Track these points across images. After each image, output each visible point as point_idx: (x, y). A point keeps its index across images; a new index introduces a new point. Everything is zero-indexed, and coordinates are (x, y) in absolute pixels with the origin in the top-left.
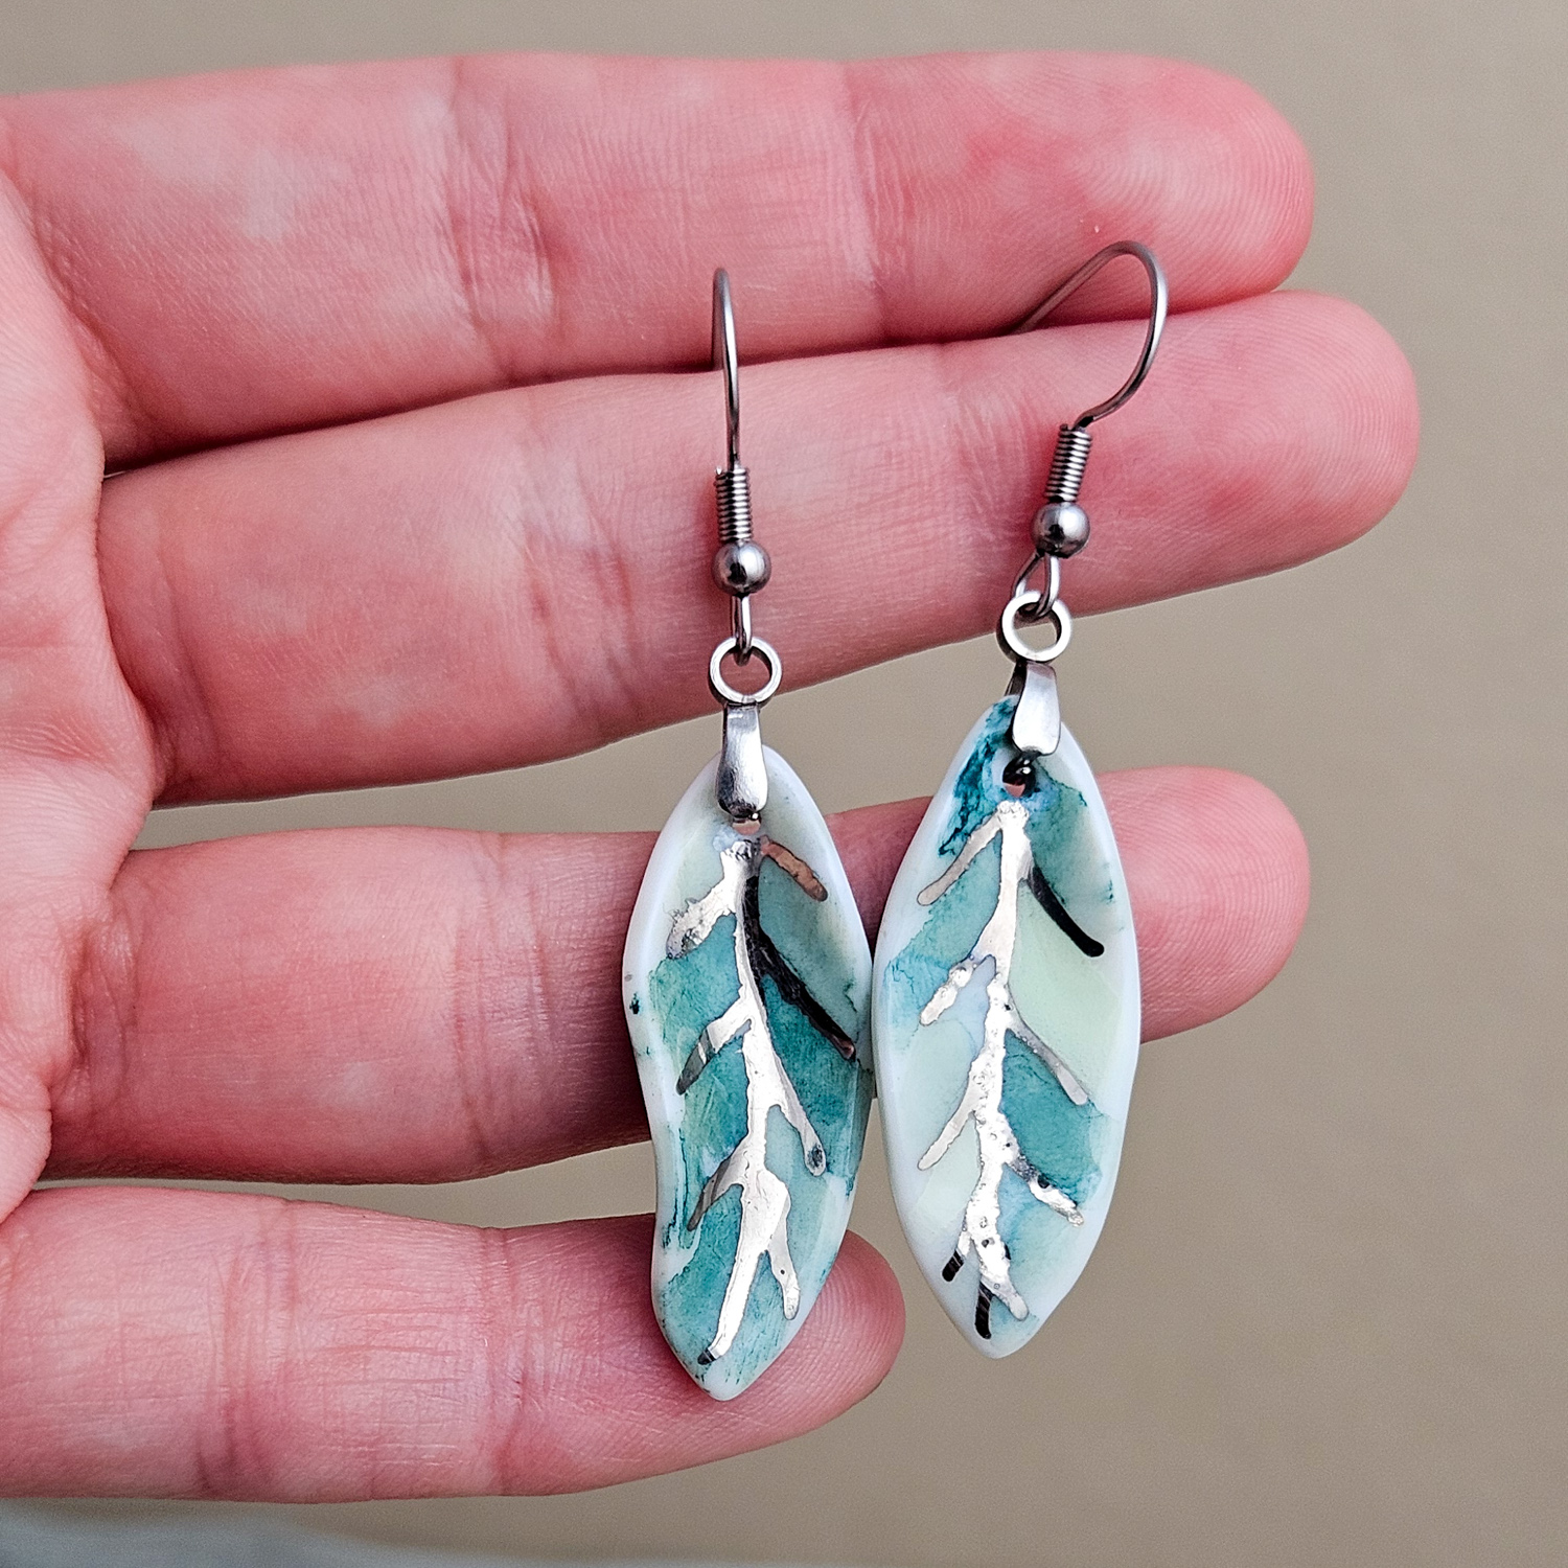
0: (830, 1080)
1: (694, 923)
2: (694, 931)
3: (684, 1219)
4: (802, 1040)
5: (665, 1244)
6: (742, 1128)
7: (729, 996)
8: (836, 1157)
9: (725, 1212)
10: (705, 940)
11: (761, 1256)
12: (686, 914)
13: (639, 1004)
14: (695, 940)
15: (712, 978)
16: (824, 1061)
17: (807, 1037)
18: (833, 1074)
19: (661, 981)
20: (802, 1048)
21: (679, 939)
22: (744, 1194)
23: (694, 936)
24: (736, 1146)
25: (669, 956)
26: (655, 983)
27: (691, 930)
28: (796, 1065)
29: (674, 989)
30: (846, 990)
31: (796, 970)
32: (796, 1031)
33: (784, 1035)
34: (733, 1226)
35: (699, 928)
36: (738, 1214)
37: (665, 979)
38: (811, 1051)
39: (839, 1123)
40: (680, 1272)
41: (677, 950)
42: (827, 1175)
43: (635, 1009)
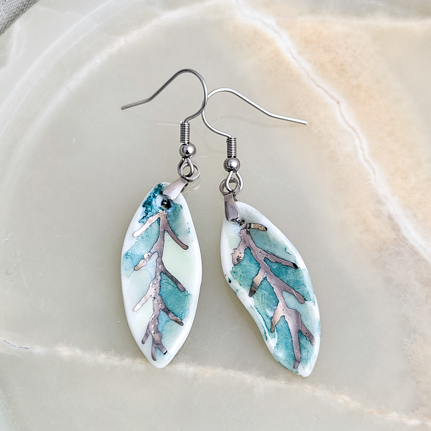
0: (295, 277)
1: (238, 254)
2: (239, 256)
3: (268, 330)
4: (282, 270)
5: (267, 339)
6: (277, 301)
7: (257, 268)
8: (306, 296)
9: (282, 324)
10: (244, 257)
11: (298, 332)
12: (235, 253)
13: (230, 280)
14: (241, 258)
15: (250, 266)
16: (291, 273)
17: (283, 269)
18: (295, 275)
20: (283, 272)
21: (236, 260)
22: (285, 318)
23: (240, 257)
24: (277, 306)
25: (235, 265)
26: (233, 273)
27: (238, 256)
28: (284, 277)
29: (240, 273)
30: (285, 250)
31: (271, 253)
32: (280, 269)
33: (277, 271)
34: (287, 327)
36: (286, 324)
37: (236, 271)
38: (286, 272)
39: (303, 286)
40: (276, 345)
41: (236, 262)
42: (306, 302)
43: (230, 281)
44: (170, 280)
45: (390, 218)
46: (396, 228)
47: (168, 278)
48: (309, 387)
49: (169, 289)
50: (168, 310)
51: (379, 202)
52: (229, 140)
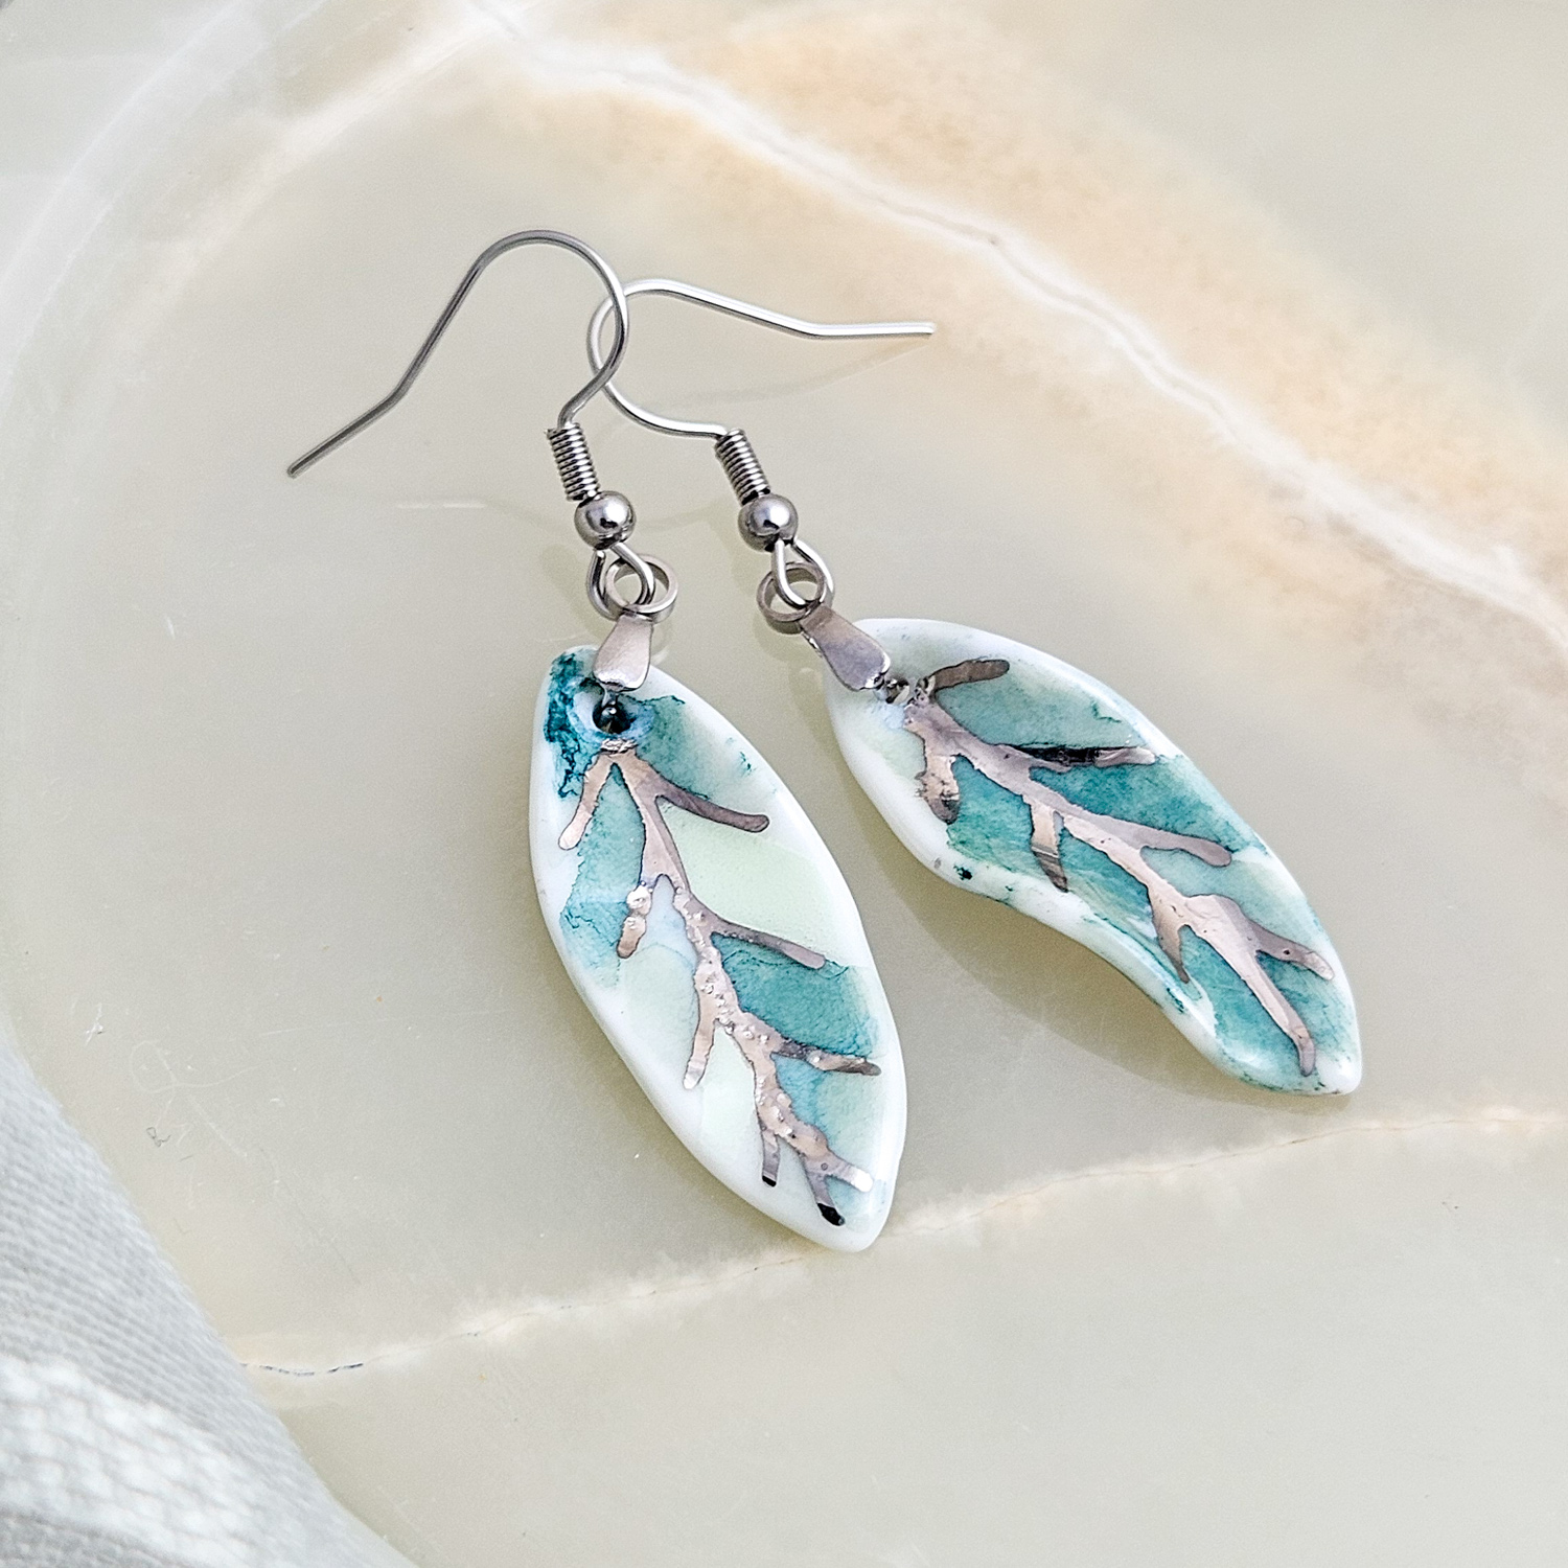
0: (1160, 791)
1: (939, 788)
2: (945, 793)
3: (1172, 977)
4: (1107, 786)
5: (1181, 1008)
6: (1139, 887)
7: (1021, 813)
8: (1226, 838)
9: (1197, 953)
10: (960, 793)
11: (1260, 960)
12: (927, 788)
13: (965, 869)
14: (953, 798)
15: (995, 811)
16: (1139, 784)
17: (1109, 780)
18: (1157, 785)
19: (963, 843)
20: (1115, 791)
21: (941, 807)
22: (1194, 929)
23: (950, 796)
24: (1149, 902)
25: (949, 822)
26: (960, 846)
27: (942, 794)
28: (1123, 807)
29: (979, 840)
30: (1097, 714)
31: (1046, 743)
32: (1096, 785)
33: (1092, 797)
34: (1213, 958)
35: (947, 788)
36: (1208, 947)
37: (964, 839)
38: (1123, 786)
39: (1201, 812)
40: (1216, 1022)
41: (949, 814)
42: (1235, 856)
43: (967, 875)
44: (754, 951)
45: (1340, 527)
46: (1373, 552)
47: (744, 947)
48: (1375, 1124)
49: (765, 978)
50: (799, 1047)
51: (1280, 493)
52: (725, 446)
